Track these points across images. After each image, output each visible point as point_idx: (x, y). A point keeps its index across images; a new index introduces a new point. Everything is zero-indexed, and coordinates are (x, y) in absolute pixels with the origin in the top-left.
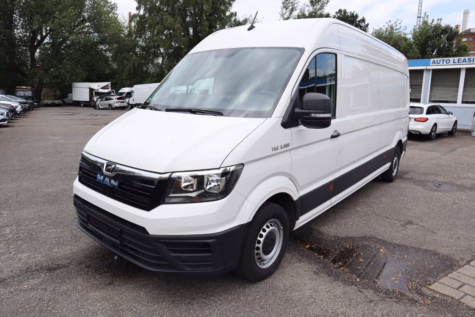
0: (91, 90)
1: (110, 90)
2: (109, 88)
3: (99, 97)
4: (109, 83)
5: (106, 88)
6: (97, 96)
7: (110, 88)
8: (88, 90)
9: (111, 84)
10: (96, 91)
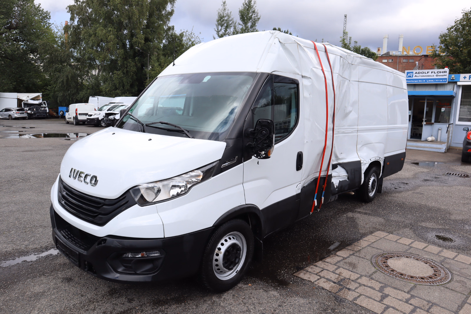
0: (20, 101)
2: (40, 100)
3: (28, 108)
4: (39, 94)
5: (36, 99)
6: (26, 107)
8: (17, 100)
10: (25, 102)
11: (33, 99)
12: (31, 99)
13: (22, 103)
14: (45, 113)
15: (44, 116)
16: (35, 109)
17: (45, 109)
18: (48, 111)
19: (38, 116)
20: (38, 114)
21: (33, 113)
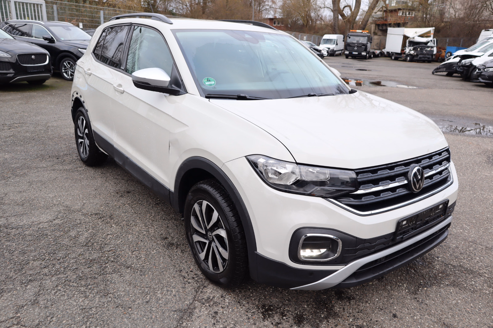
0: (405, 38)
1: (429, 39)
2: (430, 36)
3: (413, 48)
4: (432, 29)
5: (426, 35)
6: (411, 46)
7: (432, 36)
8: (402, 37)
9: (435, 30)
10: (411, 40)
11: (421, 36)
12: (420, 36)
13: (407, 41)
14: (431, 55)
15: (429, 58)
16: (419, 49)
17: (432, 49)
18: (435, 52)
19: (420, 58)
20: (422, 56)
21: (415, 54)
